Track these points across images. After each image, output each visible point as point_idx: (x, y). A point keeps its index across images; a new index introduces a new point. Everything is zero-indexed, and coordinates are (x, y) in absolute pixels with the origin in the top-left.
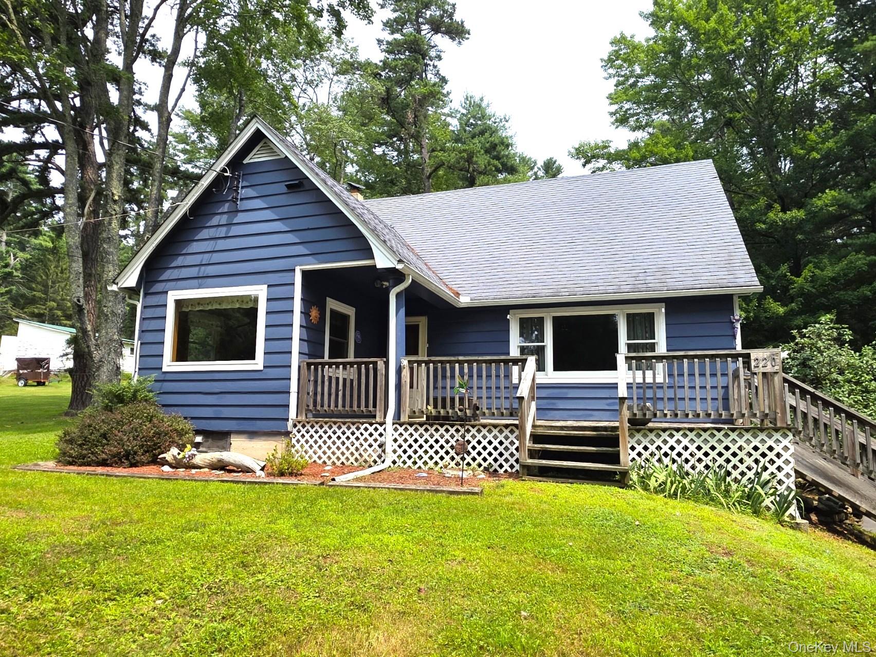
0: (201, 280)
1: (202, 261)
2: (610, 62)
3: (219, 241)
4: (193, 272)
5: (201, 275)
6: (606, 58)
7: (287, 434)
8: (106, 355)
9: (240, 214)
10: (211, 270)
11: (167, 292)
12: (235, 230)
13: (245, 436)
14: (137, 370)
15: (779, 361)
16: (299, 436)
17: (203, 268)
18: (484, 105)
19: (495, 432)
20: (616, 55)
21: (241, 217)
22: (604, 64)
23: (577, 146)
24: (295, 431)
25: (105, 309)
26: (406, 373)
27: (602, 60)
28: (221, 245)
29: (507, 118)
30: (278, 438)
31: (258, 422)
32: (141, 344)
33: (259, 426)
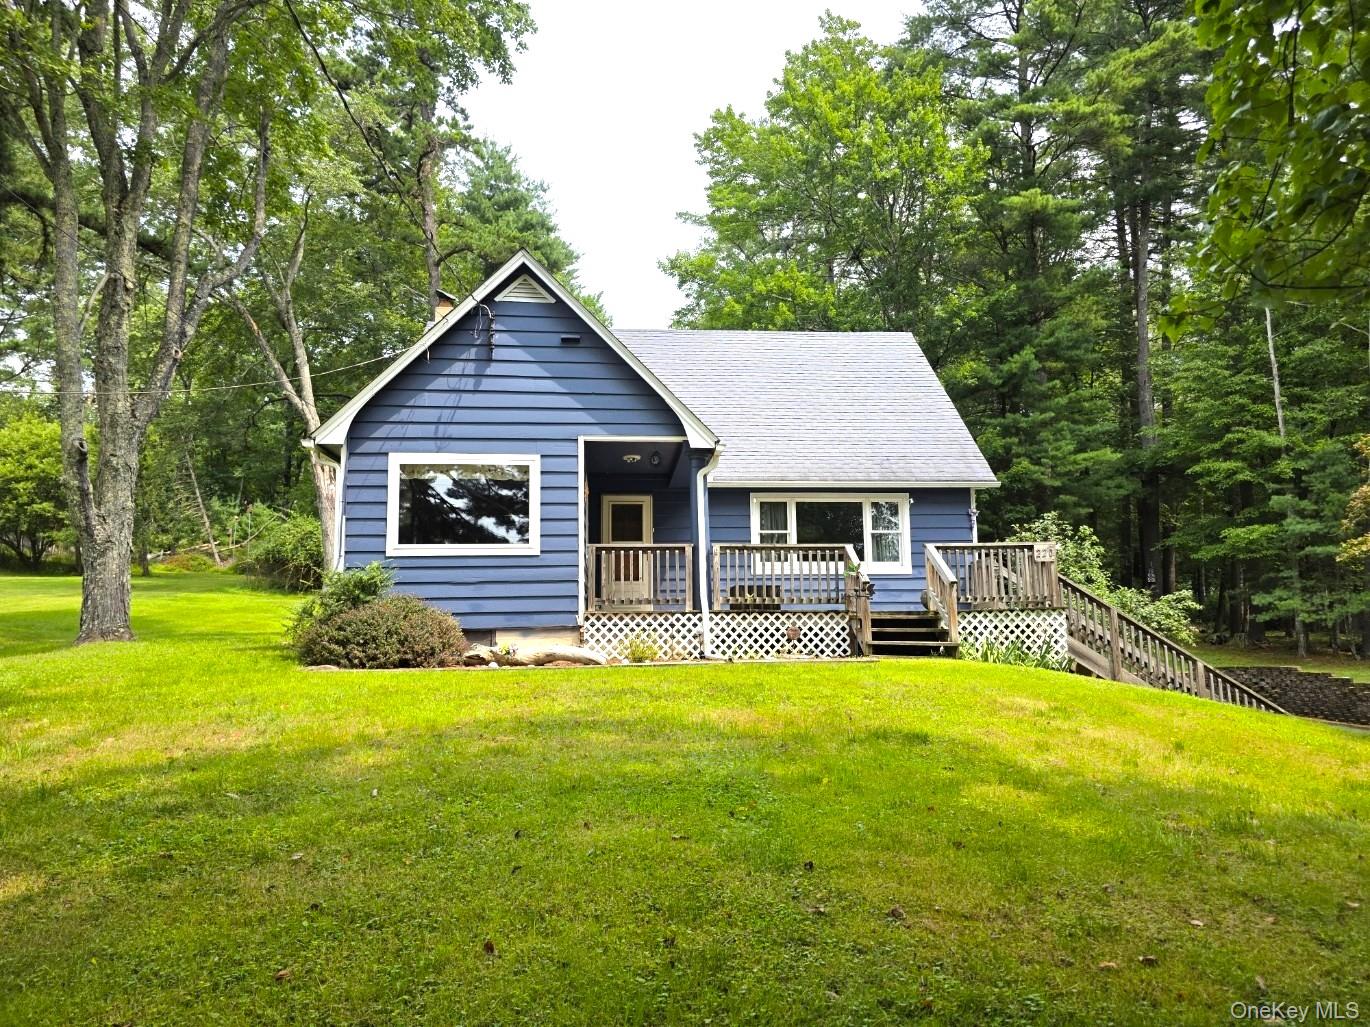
0: (441, 442)
1: (440, 417)
2: (706, 142)
3: (464, 395)
4: (429, 430)
5: (440, 435)
6: (702, 135)
7: (577, 628)
8: (117, 533)
9: (493, 364)
10: (454, 431)
11: (386, 454)
12: (486, 384)
13: (517, 633)
14: (343, 553)
15: (1054, 552)
16: (593, 630)
17: (441, 427)
18: (509, 159)
19: (816, 618)
20: (718, 134)
21: (494, 369)
22: (697, 141)
23: (673, 257)
24: (587, 624)
25: (114, 461)
26: (717, 560)
27: (696, 136)
28: (467, 400)
29: (545, 186)
30: (562, 634)
31: (536, 617)
32: (347, 519)
33: (535, 621)
